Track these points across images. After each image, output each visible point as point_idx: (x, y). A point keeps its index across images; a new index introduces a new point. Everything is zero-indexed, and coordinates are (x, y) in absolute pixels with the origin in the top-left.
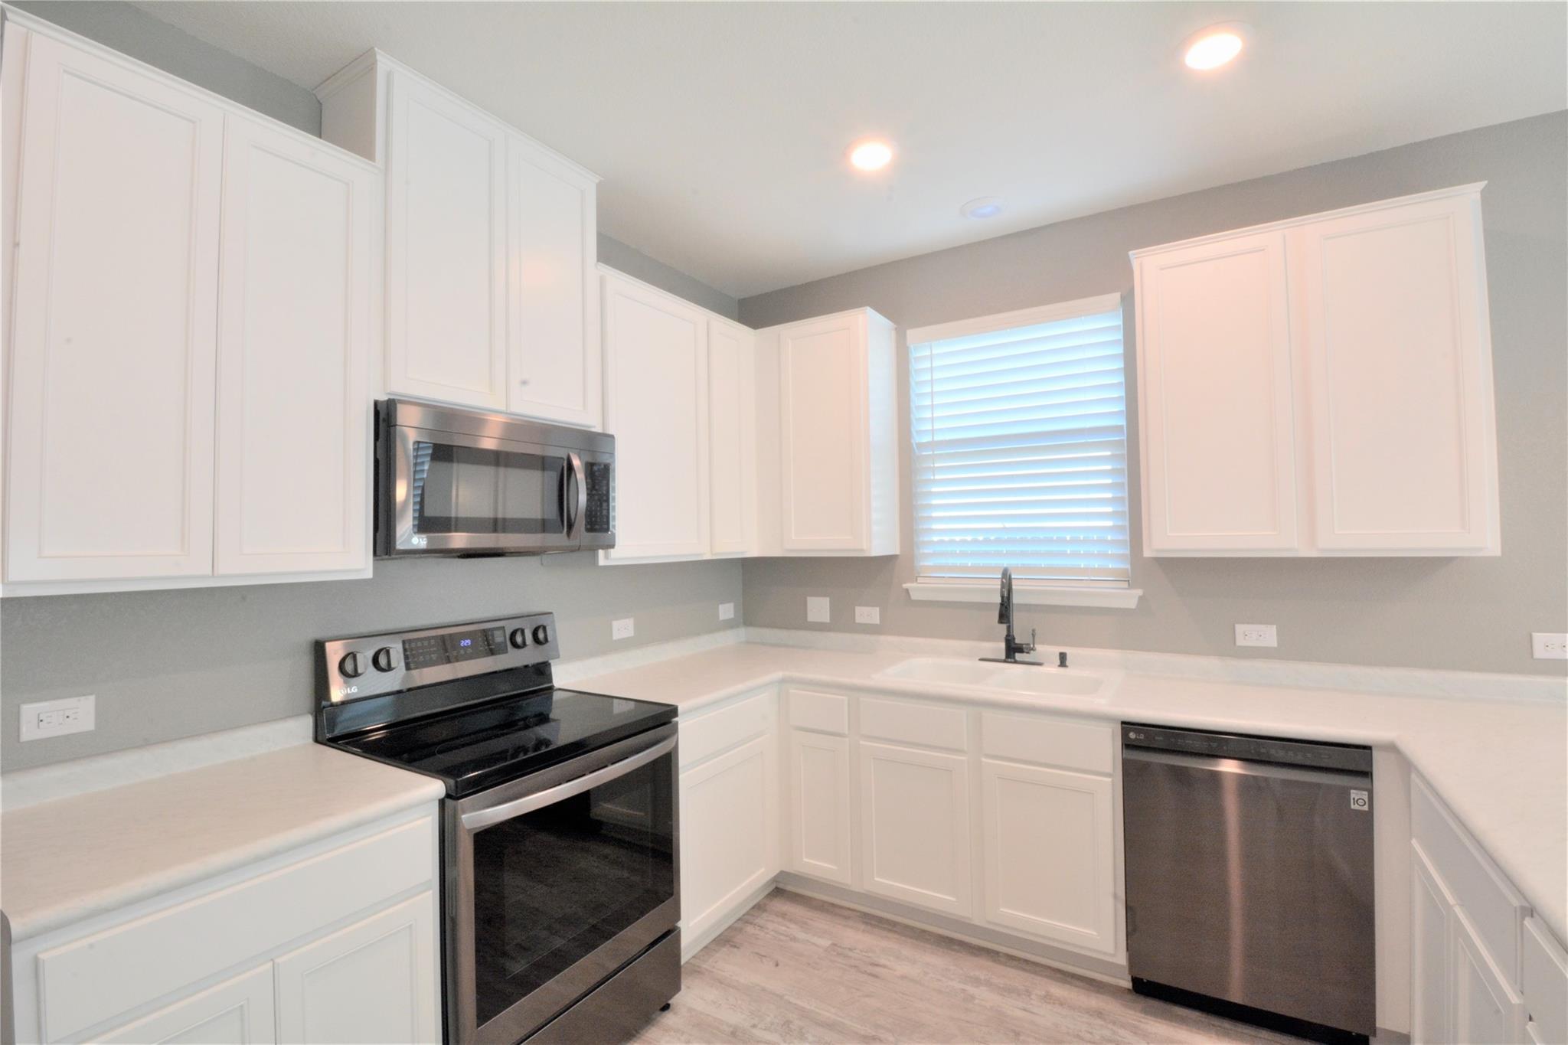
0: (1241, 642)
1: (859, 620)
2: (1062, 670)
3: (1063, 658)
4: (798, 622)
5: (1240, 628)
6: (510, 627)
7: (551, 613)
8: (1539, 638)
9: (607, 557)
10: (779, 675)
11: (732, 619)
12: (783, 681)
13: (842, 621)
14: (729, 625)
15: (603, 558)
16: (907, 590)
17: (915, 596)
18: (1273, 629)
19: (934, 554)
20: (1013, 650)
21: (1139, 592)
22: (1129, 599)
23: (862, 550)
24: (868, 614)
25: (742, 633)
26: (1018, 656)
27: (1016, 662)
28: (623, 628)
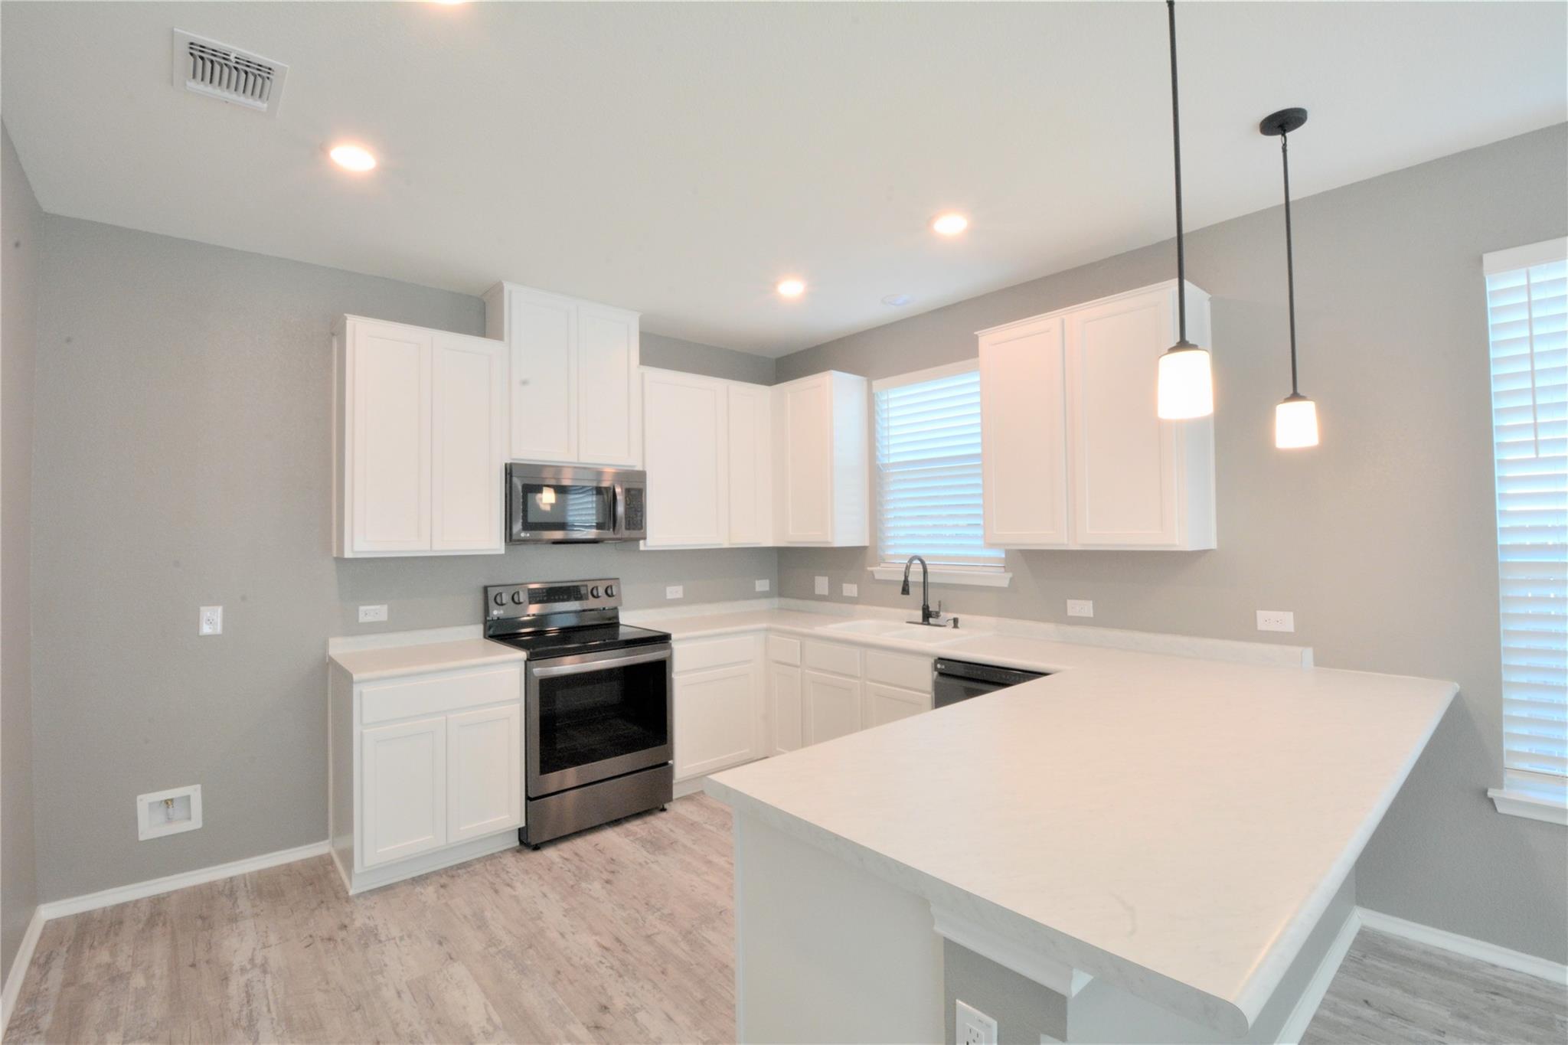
0: (1070, 613)
1: (845, 593)
2: (955, 630)
3: (956, 621)
4: (809, 594)
5: (1070, 602)
6: (590, 585)
7: (618, 579)
8: (1262, 615)
9: (645, 544)
10: (764, 625)
11: (767, 591)
12: (767, 630)
13: (835, 595)
14: (764, 595)
15: (642, 546)
16: (872, 572)
17: (877, 577)
18: (1090, 604)
19: (895, 546)
20: (927, 615)
21: (1010, 575)
22: (1003, 580)
23: (827, 542)
24: (850, 589)
25: (776, 602)
26: (931, 620)
27: (929, 624)
28: (674, 592)
